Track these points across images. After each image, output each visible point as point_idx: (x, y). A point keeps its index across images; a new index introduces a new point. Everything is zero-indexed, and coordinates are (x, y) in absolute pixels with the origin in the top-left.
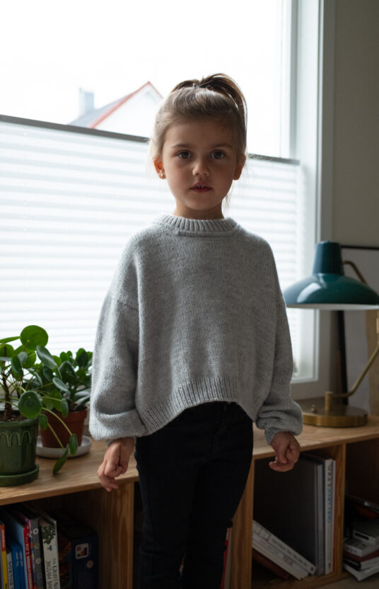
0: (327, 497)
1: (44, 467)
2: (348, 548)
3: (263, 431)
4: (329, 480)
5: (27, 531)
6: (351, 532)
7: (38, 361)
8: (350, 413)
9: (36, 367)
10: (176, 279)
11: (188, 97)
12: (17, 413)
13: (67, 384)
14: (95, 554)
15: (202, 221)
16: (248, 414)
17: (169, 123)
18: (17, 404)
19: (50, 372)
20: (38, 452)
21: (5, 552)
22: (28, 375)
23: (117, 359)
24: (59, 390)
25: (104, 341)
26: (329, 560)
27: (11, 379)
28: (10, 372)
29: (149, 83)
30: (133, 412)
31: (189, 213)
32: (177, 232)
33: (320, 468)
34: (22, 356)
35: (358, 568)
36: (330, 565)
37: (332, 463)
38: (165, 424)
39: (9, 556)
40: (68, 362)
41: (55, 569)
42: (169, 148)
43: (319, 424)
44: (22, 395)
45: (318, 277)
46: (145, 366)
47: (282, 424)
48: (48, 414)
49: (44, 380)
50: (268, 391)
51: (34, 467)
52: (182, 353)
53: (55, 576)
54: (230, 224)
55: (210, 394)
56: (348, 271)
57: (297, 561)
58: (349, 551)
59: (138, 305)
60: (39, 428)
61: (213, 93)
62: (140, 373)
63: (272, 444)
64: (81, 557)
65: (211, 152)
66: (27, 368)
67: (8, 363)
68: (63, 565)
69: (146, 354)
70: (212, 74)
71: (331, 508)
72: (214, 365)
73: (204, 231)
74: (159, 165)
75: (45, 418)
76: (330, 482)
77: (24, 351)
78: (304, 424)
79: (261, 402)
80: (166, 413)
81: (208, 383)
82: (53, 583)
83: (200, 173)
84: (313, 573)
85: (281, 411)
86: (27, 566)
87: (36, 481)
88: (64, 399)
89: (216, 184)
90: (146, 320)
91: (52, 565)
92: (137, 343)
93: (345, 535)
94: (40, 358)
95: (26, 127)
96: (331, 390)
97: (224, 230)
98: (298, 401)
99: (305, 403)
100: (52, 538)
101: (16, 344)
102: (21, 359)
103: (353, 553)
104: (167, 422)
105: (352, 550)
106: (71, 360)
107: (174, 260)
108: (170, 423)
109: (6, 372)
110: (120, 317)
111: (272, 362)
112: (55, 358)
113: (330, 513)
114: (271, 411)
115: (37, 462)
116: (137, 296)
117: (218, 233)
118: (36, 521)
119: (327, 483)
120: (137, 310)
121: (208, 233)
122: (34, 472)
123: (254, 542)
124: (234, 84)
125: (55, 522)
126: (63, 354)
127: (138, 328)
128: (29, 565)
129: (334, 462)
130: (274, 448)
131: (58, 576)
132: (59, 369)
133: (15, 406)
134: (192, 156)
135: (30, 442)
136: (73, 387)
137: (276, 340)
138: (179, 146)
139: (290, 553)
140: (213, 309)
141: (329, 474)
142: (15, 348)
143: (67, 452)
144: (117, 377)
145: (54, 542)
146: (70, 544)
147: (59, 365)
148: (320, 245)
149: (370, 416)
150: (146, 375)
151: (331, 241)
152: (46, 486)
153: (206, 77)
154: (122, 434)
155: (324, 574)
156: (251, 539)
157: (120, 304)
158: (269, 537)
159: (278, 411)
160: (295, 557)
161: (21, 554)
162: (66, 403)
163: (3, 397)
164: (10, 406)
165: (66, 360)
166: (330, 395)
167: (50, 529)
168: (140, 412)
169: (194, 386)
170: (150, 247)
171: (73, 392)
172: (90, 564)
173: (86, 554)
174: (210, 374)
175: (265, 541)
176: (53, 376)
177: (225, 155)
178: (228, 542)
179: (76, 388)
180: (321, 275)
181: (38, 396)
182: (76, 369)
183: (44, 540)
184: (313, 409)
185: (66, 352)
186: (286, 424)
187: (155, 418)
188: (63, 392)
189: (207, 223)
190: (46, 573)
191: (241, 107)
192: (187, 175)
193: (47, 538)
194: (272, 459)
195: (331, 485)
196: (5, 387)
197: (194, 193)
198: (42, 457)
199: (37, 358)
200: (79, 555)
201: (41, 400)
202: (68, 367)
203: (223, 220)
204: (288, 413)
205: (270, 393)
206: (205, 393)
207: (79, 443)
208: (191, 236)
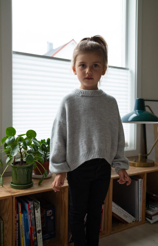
0: (139, 193)
1: (35, 182)
2: (147, 212)
3: (114, 169)
4: (140, 186)
5: (29, 206)
6: (149, 206)
7: (33, 143)
8: (148, 162)
9: (32, 145)
10: (81, 113)
11: (85, 44)
12: (25, 162)
13: (44, 151)
14: (54, 214)
15: (90, 91)
16: (108, 162)
17: (77, 54)
18: (25, 159)
19: (37, 147)
20: (33, 177)
21: (21, 213)
22: (29, 148)
23: (59, 143)
24: (40, 153)
25: (54, 136)
26: (140, 216)
27: (23, 149)
28: (22, 147)
29: (73, 40)
30: (65, 163)
31: (85, 88)
32: (81, 95)
33: (137, 182)
34: (27, 141)
35: (151, 219)
36: (141, 218)
37: (141, 180)
38: (77, 167)
39: (23, 215)
40: (44, 143)
41: (39, 219)
42: (77, 63)
43: (136, 166)
44: (27, 156)
45: (136, 112)
46: (69, 145)
47: (121, 166)
48: (36, 162)
49: (35, 150)
50: (116, 154)
51: (32, 182)
52: (84, 140)
53: (39, 222)
54: (101, 92)
55: (95, 155)
56: (147, 109)
57: (128, 216)
58: (148, 213)
59: (66, 122)
60: (33, 168)
61: (94, 43)
62: (67, 148)
63: (118, 173)
64: (49, 215)
65: (93, 65)
66: (29, 145)
67: (21, 144)
68: (42, 218)
69: (70, 141)
70: (94, 36)
71: (141, 197)
72: (96, 145)
73: (91, 94)
74: (74, 70)
75: (35, 164)
76: (141, 187)
77: (28, 139)
78: (130, 166)
79: (113, 158)
80: (77, 163)
81: (93, 152)
82: (39, 225)
83: (88, 73)
84: (134, 221)
85: (121, 161)
86: (29, 218)
87: (32, 187)
88: (42, 157)
89: (95, 77)
90: (69, 128)
91: (38, 218)
92: (66, 137)
93: (146, 207)
94: (34, 142)
95: (28, 56)
96: (141, 153)
97: (99, 94)
98: (127, 157)
99: (130, 158)
100: (38, 208)
101: (25, 137)
102: (27, 142)
103: (149, 213)
104: (78, 166)
105: (149, 212)
106: (45, 143)
107: (80, 106)
108: (79, 167)
109: (21, 147)
110: (60, 127)
111: (117, 143)
112: (39, 142)
113: (141, 198)
114: (117, 161)
115: (33, 180)
116: (66, 119)
117: (96, 95)
118: (32, 202)
119: (140, 187)
120: (66, 125)
121: (93, 95)
122: (32, 184)
123: (112, 209)
124: (103, 39)
125: (39, 202)
126: (42, 140)
127: (67, 131)
128: (30, 218)
129: (142, 180)
130: (119, 175)
131: (41, 222)
132: (40, 146)
133: (24, 159)
134: (86, 66)
135: (30, 173)
136: (46, 153)
137: (119, 135)
138: (81, 62)
139: (126, 214)
140: (95, 124)
141: (140, 184)
142: (24, 138)
143: (43, 177)
144: (59, 149)
145: (39, 210)
146: (45, 210)
147: (40, 144)
148: (136, 100)
149: (155, 163)
150: (70, 149)
151: (141, 98)
152: (36, 189)
153: (92, 36)
154: (61, 171)
155: (138, 221)
156: (111, 208)
157: (60, 122)
158: (118, 208)
159: (119, 161)
160: (128, 215)
161: (27, 214)
162: (43, 159)
163: (20, 156)
164: (23, 160)
165: (43, 142)
166: (140, 155)
167: (38, 205)
168: (68, 163)
169: (89, 153)
170: (71, 100)
171: (46, 154)
172: (52, 218)
173: (51, 214)
174: (94, 148)
175: (116, 209)
176: (38, 149)
177: (98, 66)
178: (103, 209)
179: (47, 153)
180: (137, 111)
181: (33, 156)
182: (47, 146)
183: (35, 209)
184: (134, 160)
185: (43, 139)
186: (123, 166)
187: (74, 165)
188: (42, 154)
189: (92, 92)
190: (36, 221)
191: (106, 48)
192: (84, 74)
193: (36, 208)
194: (119, 179)
195: (141, 188)
196: (21, 152)
197: (86, 80)
198: (34, 178)
199: (32, 142)
200: (48, 215)
201: (34, 157)
202: (44, 145)
203: (98, 90)
204: (123, 162)
205: (117, 155)
206: (93, 155)
207: (48, 174)
208: (86, 96)
